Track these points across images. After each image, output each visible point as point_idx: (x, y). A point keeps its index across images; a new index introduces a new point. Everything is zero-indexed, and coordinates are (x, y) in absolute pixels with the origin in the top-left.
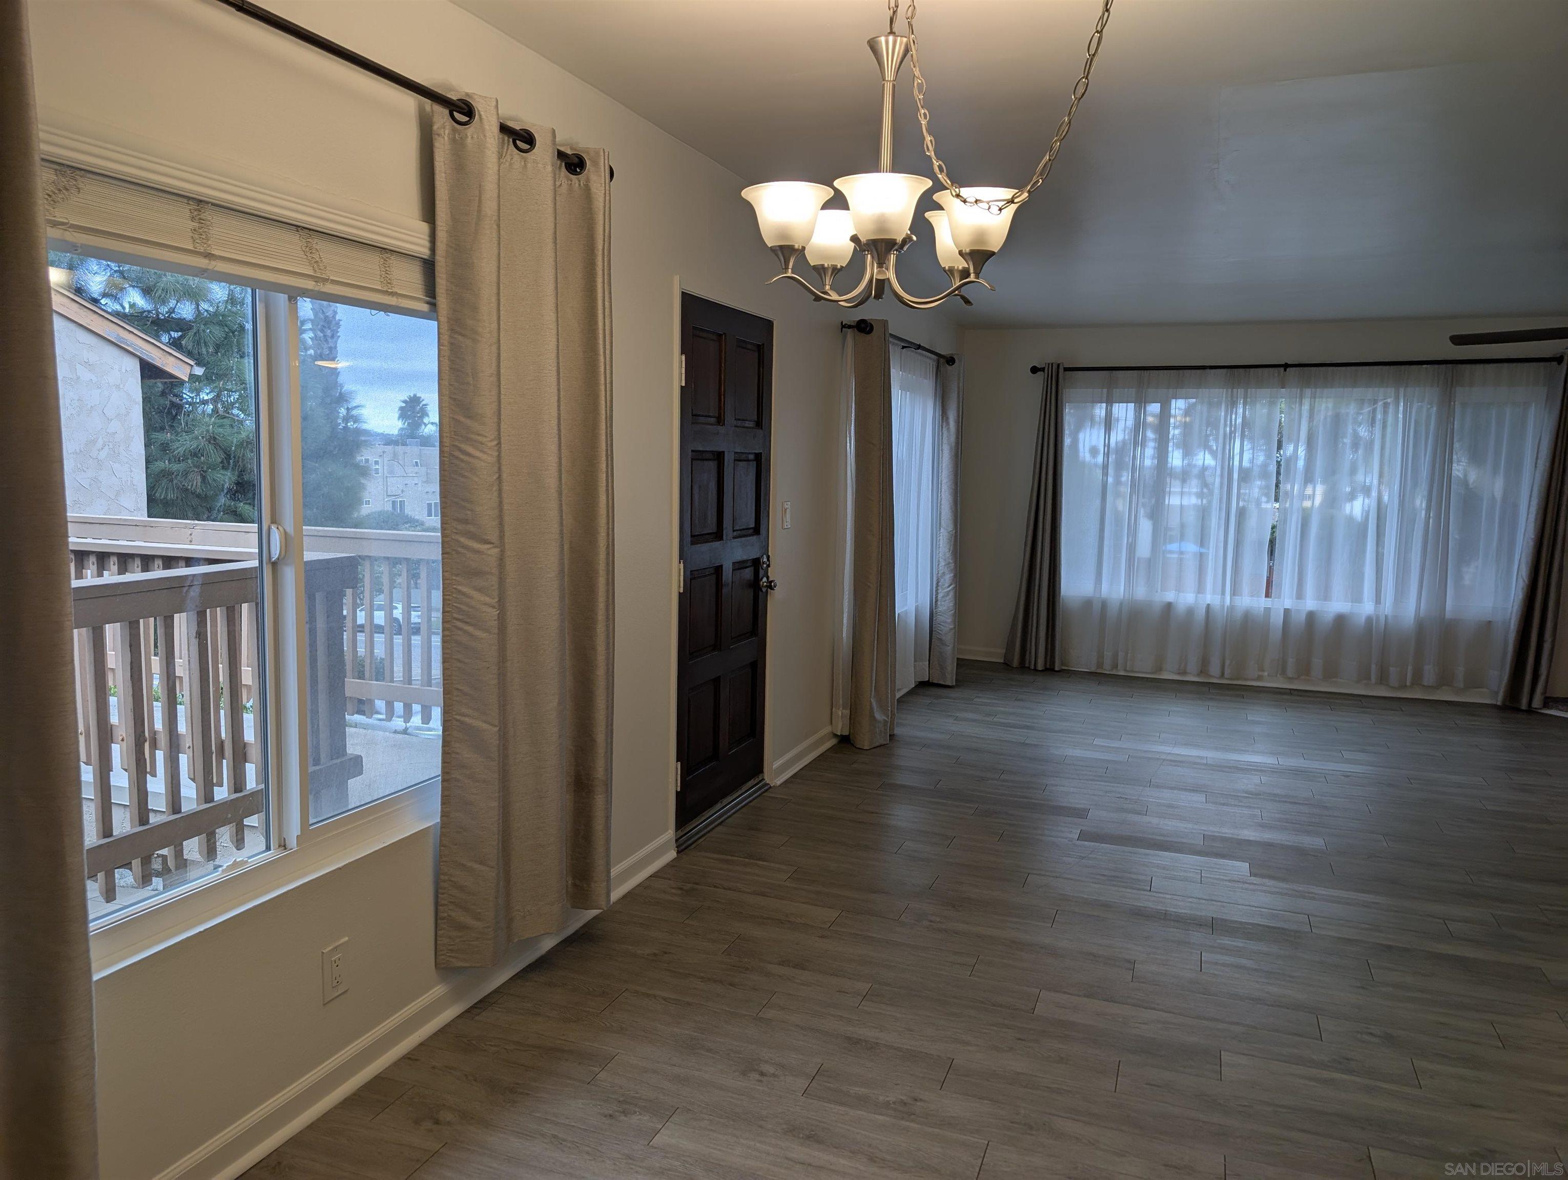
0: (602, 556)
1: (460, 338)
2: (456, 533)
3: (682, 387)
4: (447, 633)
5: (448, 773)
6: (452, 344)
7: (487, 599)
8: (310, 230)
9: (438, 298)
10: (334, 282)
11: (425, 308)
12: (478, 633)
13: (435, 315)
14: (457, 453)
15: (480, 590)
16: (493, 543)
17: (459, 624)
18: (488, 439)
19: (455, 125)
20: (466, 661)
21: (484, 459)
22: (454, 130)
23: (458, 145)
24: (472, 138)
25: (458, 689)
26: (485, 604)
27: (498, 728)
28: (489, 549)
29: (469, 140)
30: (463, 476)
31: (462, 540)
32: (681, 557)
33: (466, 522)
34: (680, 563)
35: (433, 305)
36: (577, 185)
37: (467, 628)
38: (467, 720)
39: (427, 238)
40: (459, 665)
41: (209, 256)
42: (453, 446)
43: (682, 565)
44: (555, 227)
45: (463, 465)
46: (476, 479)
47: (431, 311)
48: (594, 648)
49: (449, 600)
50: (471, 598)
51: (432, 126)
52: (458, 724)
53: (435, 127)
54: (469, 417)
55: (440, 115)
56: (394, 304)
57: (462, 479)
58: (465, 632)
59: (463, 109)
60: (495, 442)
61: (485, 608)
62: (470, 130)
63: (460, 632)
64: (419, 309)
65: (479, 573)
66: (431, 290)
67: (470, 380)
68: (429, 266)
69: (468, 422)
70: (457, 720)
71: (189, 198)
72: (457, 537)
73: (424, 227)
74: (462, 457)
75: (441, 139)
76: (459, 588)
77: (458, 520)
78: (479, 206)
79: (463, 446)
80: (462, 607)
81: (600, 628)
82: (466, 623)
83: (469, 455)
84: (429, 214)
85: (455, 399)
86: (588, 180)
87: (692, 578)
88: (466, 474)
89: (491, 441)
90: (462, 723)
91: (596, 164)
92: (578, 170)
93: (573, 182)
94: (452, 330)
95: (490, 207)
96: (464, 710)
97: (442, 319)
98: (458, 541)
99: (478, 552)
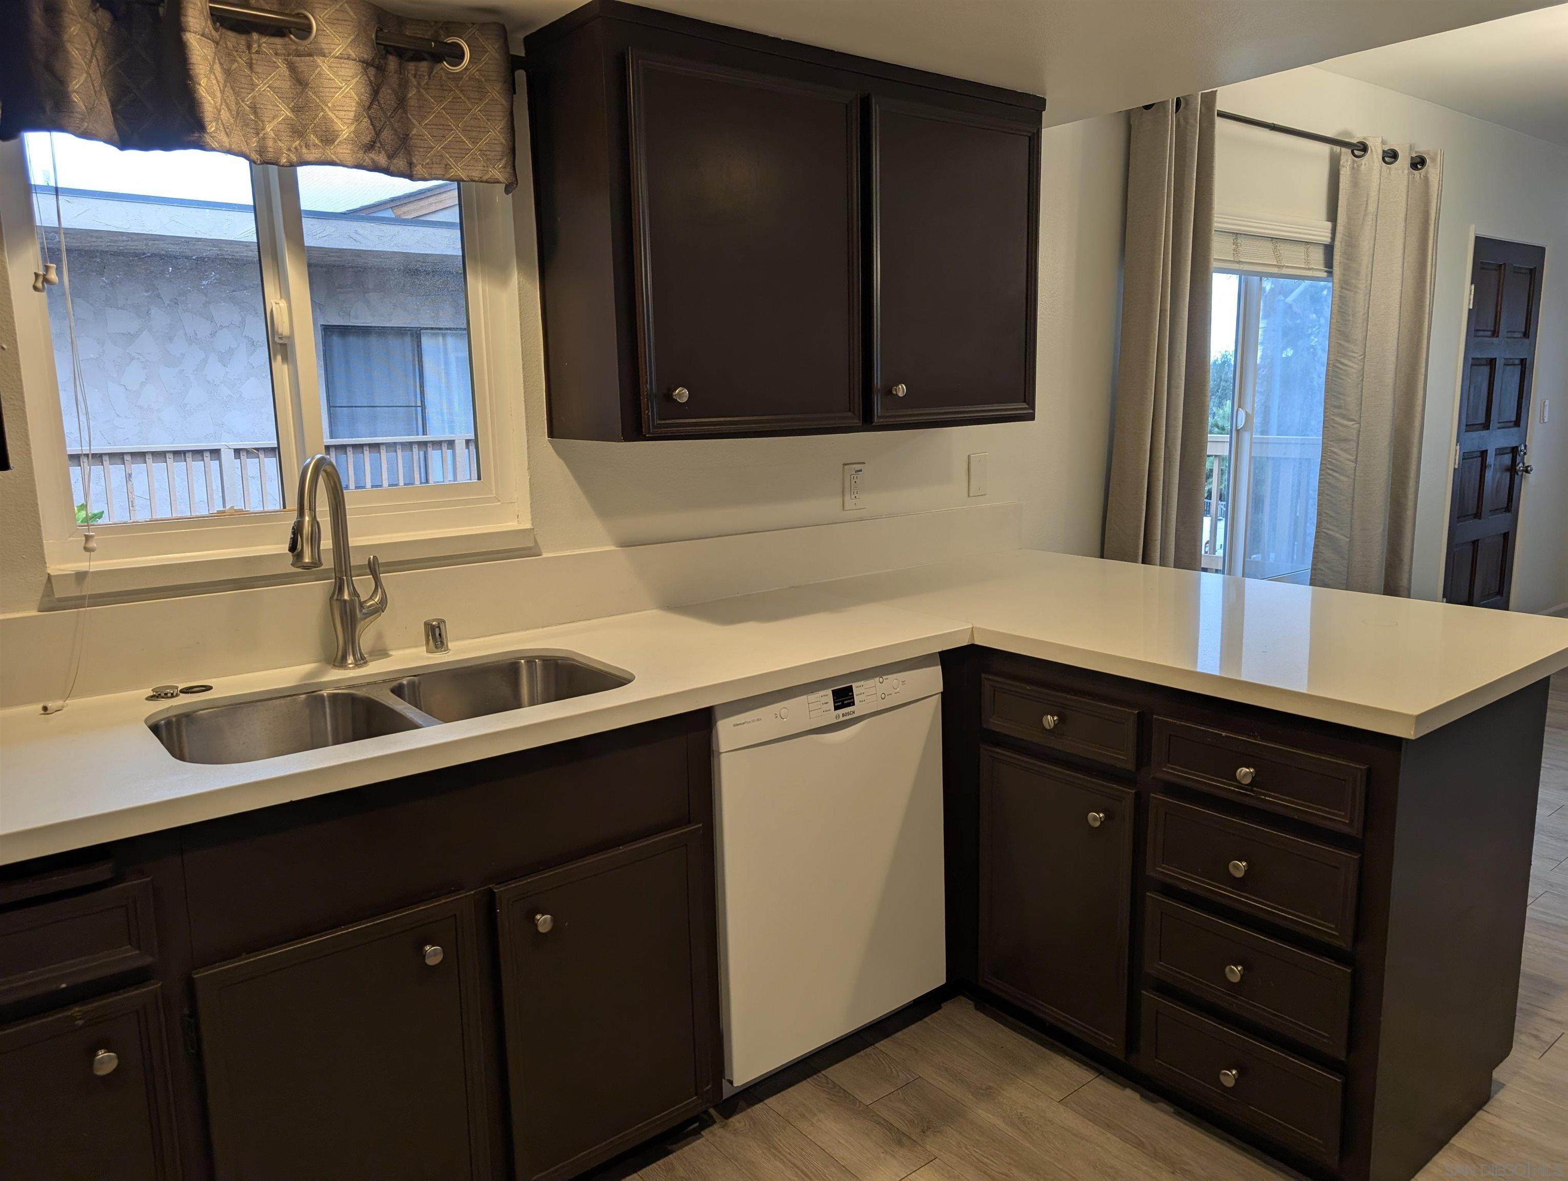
0: (1417, 433)
1: (1347, 292)
2: (1333, 415)
3: (1469, 309)
4: (1322, 477)
5: (1315, 565)
6: (1340, 296)
7: (1349, 457)
8: (1277, 238)
9: (1334, 268)
10: (1287, 267)
11: (1325, 275)
12: (1342, 478)
13: (1331, 279)
14: (1338, 365)
15: (1345, 451)
16: (1354, 421)
17: (1330, 472)
18: (1359, 355)
19: (1354, 158)
20: (1334, 495)
21: (1353, 367)
22: (1354, 162)
23: (1355, 170)
24: (1365, 164)
25: (1325, 513)
26: (1348, 460)
27: (1348, 540)
28: (1353, 425)
29: (1363, 167)
30: (1341, 379)
31: (1336, 419)
32: (1458, 441)
33: (1340, 407)
34: (1457, 445)
35: (1330, 273)
36: (1418, 177)
37: (1335, 474)
38: (1330, 532)
39: (1330, 231)
40: (1328, 497)
41: (1239, 262)
42: (1336, 360)
43: (1458, 447)
44: (1407, 211)
45: (1341, 371)
46: (1349, 381)
47: (1328, 276)
48: (1406, 497)
49: (1325, 456)
50: (1339, 455)
51: (1339, 162)
52: (1325, 535)
53: (1341, 162)
54: (1348, 342)
55: (1346, 153)
56: (1311, 275)
57: (1340, 381)
58: (1333, 476)
59: (1360, 147)
60: (1362, 357)
61: (1347, 462)
62: (1364, 160)
63: (1330, 477)
64: (1321, 276)
65: (1345, 440)
66: (1329, 263)
67: (1351, 318)
68: (1329, 249)
69: (1347, 344)
70: (1323, 532)
71: (1233, 233)
72: (1332, 417)
73: (1329, 225)
74: (1341, 366)
75: (1345, 169)
76: (1332, 449)
77: (1335, 407)
78: (1366, 207)
79: (1343, 360)
80: (1333, 461)
81: (1412, 483)
82: (1334, 471)
83: (1346, 365)
84: (1332, 215)
85: (1339, 331)
86: (1427, 173)
87: (1466, 457)
88: (1343, 377)
89: (1360, 356)
90: (1327, 534)
91: (1434, 160)
92: (1419, 167)
93: (1415, 176)
94: (1342, 288)
95: (1372, 208)
96: (1329, 526)
97: (1335, 281)
98: (1334, 420)
99: (1346, 426)
